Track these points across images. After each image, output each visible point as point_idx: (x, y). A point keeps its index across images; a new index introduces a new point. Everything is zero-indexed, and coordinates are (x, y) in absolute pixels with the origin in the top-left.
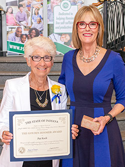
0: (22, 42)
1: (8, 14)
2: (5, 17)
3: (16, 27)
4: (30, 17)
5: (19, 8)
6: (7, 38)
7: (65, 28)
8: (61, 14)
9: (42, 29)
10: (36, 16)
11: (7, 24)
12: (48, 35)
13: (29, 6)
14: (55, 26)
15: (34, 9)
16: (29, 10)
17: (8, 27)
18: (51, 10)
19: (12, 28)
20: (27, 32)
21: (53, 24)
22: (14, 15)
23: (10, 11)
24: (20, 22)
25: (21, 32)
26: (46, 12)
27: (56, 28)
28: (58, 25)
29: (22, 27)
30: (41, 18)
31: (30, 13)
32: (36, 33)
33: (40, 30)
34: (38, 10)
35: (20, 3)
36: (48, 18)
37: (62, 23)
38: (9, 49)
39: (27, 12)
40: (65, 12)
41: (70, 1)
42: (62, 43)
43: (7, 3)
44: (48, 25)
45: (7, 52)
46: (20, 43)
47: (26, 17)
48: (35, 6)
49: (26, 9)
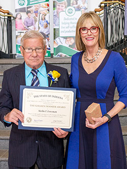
1: (17, 20)
2: (14, 22)
3: (25, 31)
4: (37, 22)
5: (27, 14)
7: (69, 32)
8: (66, 19)
10: (43, 21)
11: (16, 29)
12: (54, 39)
13: (36, 12)
14: (61, 30)
15: (41, 15)
16: (37, 16)
17: (17, 32)
18: (56, 16)
19: (21, 32)
21: (59, 29)
22: (23, 20)
23: (19, 17)
24: (28, 27)
26: (52, 17)
27: (62, 32)
28: (63, 30)
30: (48, 23)
31: (38, 18)
33: (47, 34)
34: (45, 15)
35: (28, 10)
36: (54, 23)
37: (67, 28)
38: (18, 52)
39: (34, 18)
40: (70, 17)
41: (74, 7)
42: (67, 46)
43: (16, 10)
44: (54, 29)
45: (16, 54)
47: (34, 22)
48: (42, 12)
49: (34, 15)
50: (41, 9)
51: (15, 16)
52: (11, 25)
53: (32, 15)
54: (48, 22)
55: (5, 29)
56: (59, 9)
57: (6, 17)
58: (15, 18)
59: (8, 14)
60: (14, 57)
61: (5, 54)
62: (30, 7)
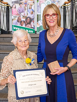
0: (21, 25)
1: (13, 8)
2: (11, 10)
5: (20, 5)
6: (12, 23)
10: (30, 10)
11: (12, 15)
12: (38, 21)
13: (26, 4)
15: (29, 6)
16: (26, 6)
17: (13, 16)
18: (39, 6)
19: (15, 17)
20: (24, 20)
21: (40, 15)
22: (17, 9)
24: (20, 13)
25: (21, 19)
26: (36, 7)
29: (22, 16)
31: (27, 8)
32: (30, 20)
33: (32, 18)
34: (32, 6)
35: (20, 2)
39: (24, 7)
41: (51, 1)
43: (12, 2)
44: (37, 15)
45: (12, 31)
46: (20, 26)
47: (24, 10)
49: (24, 5)
50: (29, 1)
51: (12, 6)
52: (9, 12)
53: (23, 6)
54: (34, 10)
55: (5, 14)
56: (41, 2)
58: (11, 8)
59: (7, 5)
60: (10, 33)
61: (4, 31)
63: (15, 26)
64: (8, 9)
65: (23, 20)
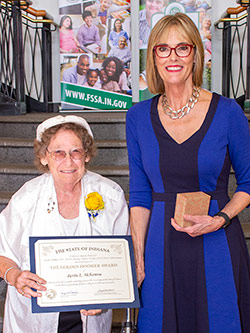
0: (90, 85)
1: (63, 30)
2: (57, 36)
3: (79, 55)
4: (105, 36)
5: (84, 18)
6: (62, 77)
9: (128, 59)
10: (118, 34)
11: (62, 50)
12: (141, 71)
13: (103, 14)
15: (113, 21)
16: (104, 23)
17: (62, 55)
18: (145, 23)
19: (70, 57)
20: (99, 66)
22: (75, 31)
23: (66, 23)
24: (86, 45)
25: (88, 65)
26: (136, 25)
29: (90, 55)
30: (128, 38)
31: (106, 27)
33: (125, 60)
34: (122, 21)
35: (86, 9)
36: (141, 38)
38: (64, 98)
39: (99, 26)
41: (184, 4)
43: (60, 9)
44: (141, 50)
46: (86, 86)
47: (98, 36)
48: (115, 15)
49: (99, 20)
50: (114, 7)
51: (58, 23)
52: (50, 42)
53: (95, 21)
55: (38, 49)
56: (151, 7)
57: (41, 25)
59: (44, 18)
60: (55, 109)
61: (36, 102)
62: (90, 4)
63: (70, 88)
64: (47, 31)
65: (96, 66)
